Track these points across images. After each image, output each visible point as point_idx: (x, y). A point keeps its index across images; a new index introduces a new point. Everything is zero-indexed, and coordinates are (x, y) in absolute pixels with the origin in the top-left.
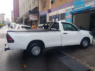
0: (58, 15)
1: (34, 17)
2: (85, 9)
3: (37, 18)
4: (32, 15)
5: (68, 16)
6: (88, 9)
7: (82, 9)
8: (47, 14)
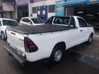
0: (46, 6)
1: (9, 6)
2: (82, 2)
3: (13, 8)
4: (6, 4)
5: (59, 9)
6: (85, 3)
7: (79, 3)
8: (29, 4)
